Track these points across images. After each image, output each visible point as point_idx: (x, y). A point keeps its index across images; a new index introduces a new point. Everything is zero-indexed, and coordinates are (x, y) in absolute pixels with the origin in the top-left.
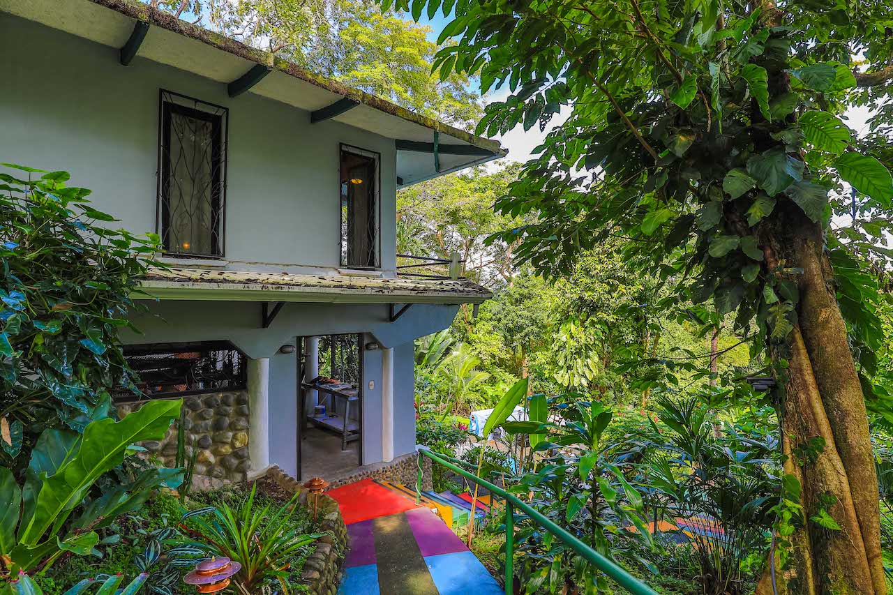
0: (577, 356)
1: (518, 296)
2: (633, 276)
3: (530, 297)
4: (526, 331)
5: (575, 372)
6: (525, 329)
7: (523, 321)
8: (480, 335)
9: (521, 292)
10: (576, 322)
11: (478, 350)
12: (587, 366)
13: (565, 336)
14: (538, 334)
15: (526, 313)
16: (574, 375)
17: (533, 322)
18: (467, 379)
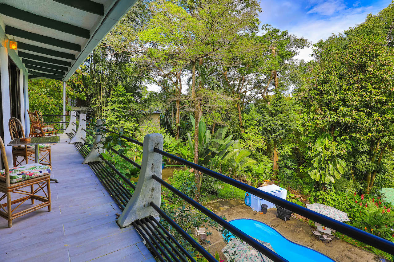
0: (329, 162)
1: (274, 111)
2: (387, 107)
3: (281, 112)
4: (279, 133)
5: (327, 173)
6: (278, 131)
7: (277, 127)
8: (250, 136)
9: (276, 109)
10: (330, 137)
11: (248, 145)
12: (336, 169)
13: (321, 147)
14: (286, 135)
15: (279, 122)
16: (325, 175)
17: (283, 127)
18: (241, 162)
